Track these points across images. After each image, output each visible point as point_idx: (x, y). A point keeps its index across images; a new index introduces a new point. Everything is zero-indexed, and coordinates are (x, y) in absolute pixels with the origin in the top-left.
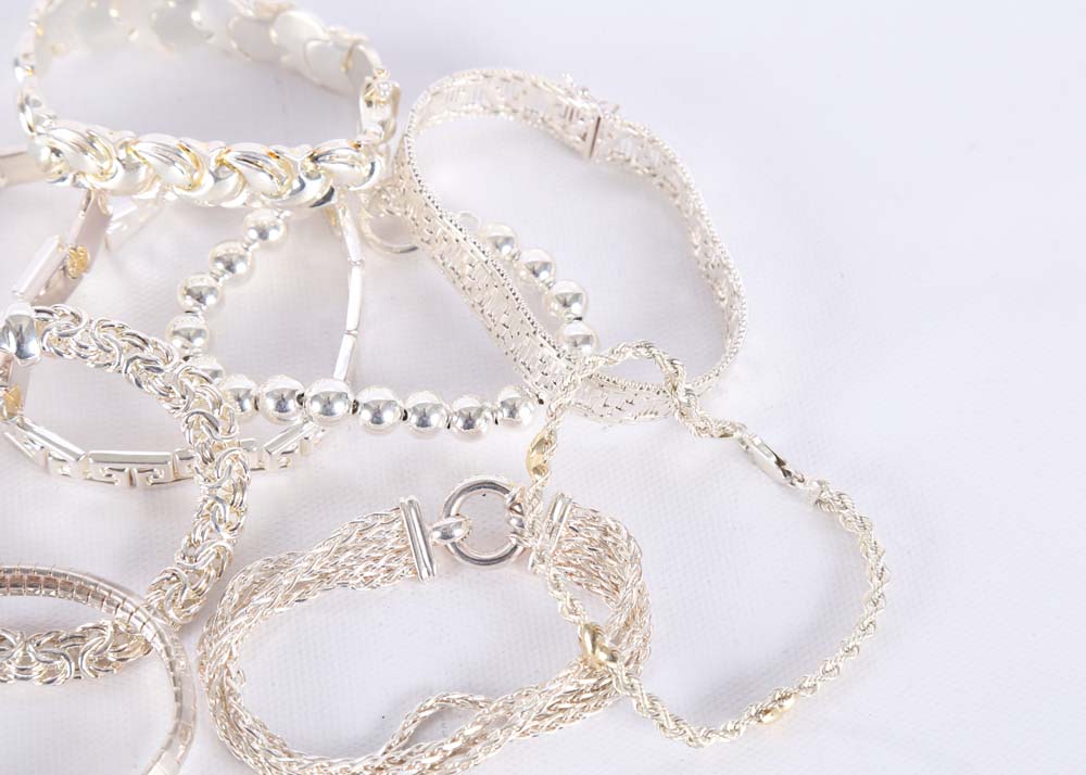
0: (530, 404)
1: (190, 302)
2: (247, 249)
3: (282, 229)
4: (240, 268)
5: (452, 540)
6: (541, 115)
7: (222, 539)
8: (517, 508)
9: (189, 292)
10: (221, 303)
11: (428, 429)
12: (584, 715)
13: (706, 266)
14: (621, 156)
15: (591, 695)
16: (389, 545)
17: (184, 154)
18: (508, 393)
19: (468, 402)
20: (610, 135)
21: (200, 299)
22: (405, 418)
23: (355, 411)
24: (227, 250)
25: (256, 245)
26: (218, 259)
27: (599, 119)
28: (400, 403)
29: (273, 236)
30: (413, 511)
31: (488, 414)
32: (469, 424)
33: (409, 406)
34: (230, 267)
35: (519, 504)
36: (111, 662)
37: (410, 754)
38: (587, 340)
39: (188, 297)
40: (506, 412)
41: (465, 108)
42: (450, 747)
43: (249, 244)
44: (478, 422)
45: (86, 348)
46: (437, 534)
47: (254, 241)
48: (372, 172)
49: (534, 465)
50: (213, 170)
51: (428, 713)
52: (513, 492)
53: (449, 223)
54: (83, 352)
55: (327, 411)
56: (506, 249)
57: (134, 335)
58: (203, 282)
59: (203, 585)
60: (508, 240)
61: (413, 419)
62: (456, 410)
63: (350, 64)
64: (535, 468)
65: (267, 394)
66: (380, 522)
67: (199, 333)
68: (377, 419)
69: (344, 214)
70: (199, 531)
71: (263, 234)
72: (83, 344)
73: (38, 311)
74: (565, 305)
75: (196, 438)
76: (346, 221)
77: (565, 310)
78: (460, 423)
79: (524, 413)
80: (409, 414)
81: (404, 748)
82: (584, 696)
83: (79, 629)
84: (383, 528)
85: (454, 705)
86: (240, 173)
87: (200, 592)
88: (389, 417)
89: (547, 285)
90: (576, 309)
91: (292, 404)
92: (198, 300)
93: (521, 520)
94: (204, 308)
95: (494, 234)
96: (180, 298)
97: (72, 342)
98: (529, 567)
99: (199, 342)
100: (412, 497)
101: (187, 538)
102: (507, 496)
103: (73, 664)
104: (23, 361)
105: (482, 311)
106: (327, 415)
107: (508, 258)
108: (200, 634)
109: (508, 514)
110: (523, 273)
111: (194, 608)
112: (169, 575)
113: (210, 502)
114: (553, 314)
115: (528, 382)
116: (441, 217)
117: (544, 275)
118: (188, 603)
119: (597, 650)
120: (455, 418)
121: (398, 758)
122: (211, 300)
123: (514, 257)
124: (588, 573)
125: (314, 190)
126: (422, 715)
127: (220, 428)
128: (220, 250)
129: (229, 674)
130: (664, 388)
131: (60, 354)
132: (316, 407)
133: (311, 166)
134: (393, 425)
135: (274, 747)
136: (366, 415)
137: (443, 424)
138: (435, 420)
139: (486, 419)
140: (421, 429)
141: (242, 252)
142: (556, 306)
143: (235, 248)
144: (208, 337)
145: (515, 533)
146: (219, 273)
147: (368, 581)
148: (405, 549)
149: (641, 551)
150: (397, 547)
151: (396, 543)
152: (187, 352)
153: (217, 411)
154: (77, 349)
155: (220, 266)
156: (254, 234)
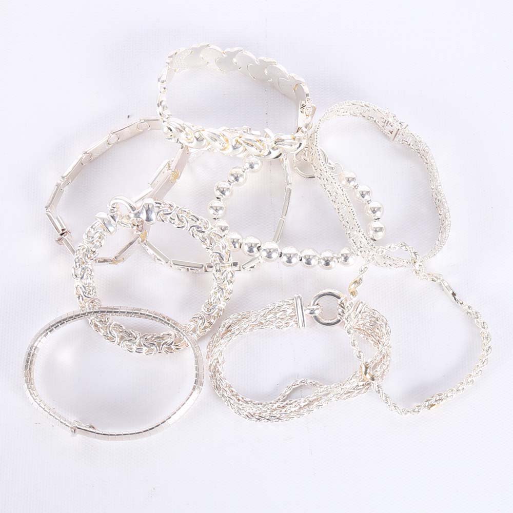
0: (353, 256)
1: (218, 193)
2: (244, 172)
3: (260, 163)
4: (241, 180)
5: (314, 315)
6: (374, 120)
7: (220, 303)
8: (342, 305)
9: (219, 189)
10: (231, 194)
11: (310, 266)
12: (359, 395)
13: (436, 199)
14: (406, 143)
15: (362, 387)
16: (288, 313)
17: (221, 138)
18: (345, 251)
19: (327, 254)
20: (403, 135)
21: (223, 192)
22: (301, 260)
23: (280, 256)
24: (236, 172)
25: (248, 170)
26: (232, 175)
27: (399, 129)
28: (299, 254)
29: (256, 167)
30: (299, 299)
31: (335, 259)
32: (327, 264)
33: (303, 255)
34: (236, 179)
35: (343, 304)
36: (172, 349)
37: (287, 404)
38: (381, 229)
39: (218, 191)
40: (343, 258)
41: (343, 114)
42: (302, 405)
43: (245, 170)
44: (330, 263)
45: (174, 220)
46: (309, 311)
47: (248, 169)
48: (299, 146)
49: (351, 291)
50: (234, 145)
51: (296, 386)
52: (342, 299)
53: (329, 175)
54: (173, 221)
55: (269, 256)
56: (352, 183)
57: (194, 216)
58: (225, 185)
59: (212, 321)
60: (353, 179)
61: (304, 261)
62: (322, 257)
63: (296, 89)
64: (352, 292)
65: (246, 244)
66: (286, 304)
67: (221, 208)
68: (289, 261)
69: (286, 159)
70: (212, 299)
71: (252, 167)
72: (173, 218)
73: (156, 203)
74: (374, 212)
75: (214, 261)
76: (286, 162)
77: (373, 215)
78: (323, 262)
79: (350, 260)
80: (303, 259)
81: (284, 401)
82: (359, 388)
83: (162, 334)
84: (287, 306)
85: (306, 384)
86: (244, 147)
87: (210, 324)
88: (294, 260)
89: (368, 202)
90: (378, 214)
91: (255, 250)
92: (222, 192)
93: (343, 310)
94: (224, 196)
95: (347, 176)
96: (215, 190)
97: (169, 216)
98: (344, 328)
99: (220, 212)
100: (300, 295)
101: (207, 300)
102: (339, 300)
103: (158, 348)
104: (148, 222)
105: (339, 213)
106: (268, 258)
107: (353, 187)
108: (208, 341)
109: (338, 306)
110: (358, 195)
111: (208, 330)
112: (198, 316)
113: (217, 288)
114: (368, 215)
115: (354, 248)
116: (326, 172)
117: (367, 197)
118: (206, 327)
119: (367, 375)
120: (322, 260)
121: (282, 405)
122: (227, 193)
123: (355, 187)
124: (368, 333)
125: (275, 154)
126: (294, 387)
127: (224, 259)
128: (234, 171)
129: (218, 362)
130: (410, 261)
131: (163, 221)
132: (264, 254)
133: (274, 145)
134: (296, 264)
135: (233, 395)
136: (284, 259)
137: (317, 262)
138: (313, 262)
139: (334, 261)
140: (307, 265)
141: (242, 173)
142: (370, 212)
143: (240, 171)
144: (224, 211)
145: (340, 314)
146: (232, 181)
147: (278, 327)
148: (294, 316)
149: (390, 332)
150: (291, 315)
151: (291, 313)
152: (215, 217)
153: (224, 251)
154: (171, 220)
155: (233, 178)
156: (247, 165)
